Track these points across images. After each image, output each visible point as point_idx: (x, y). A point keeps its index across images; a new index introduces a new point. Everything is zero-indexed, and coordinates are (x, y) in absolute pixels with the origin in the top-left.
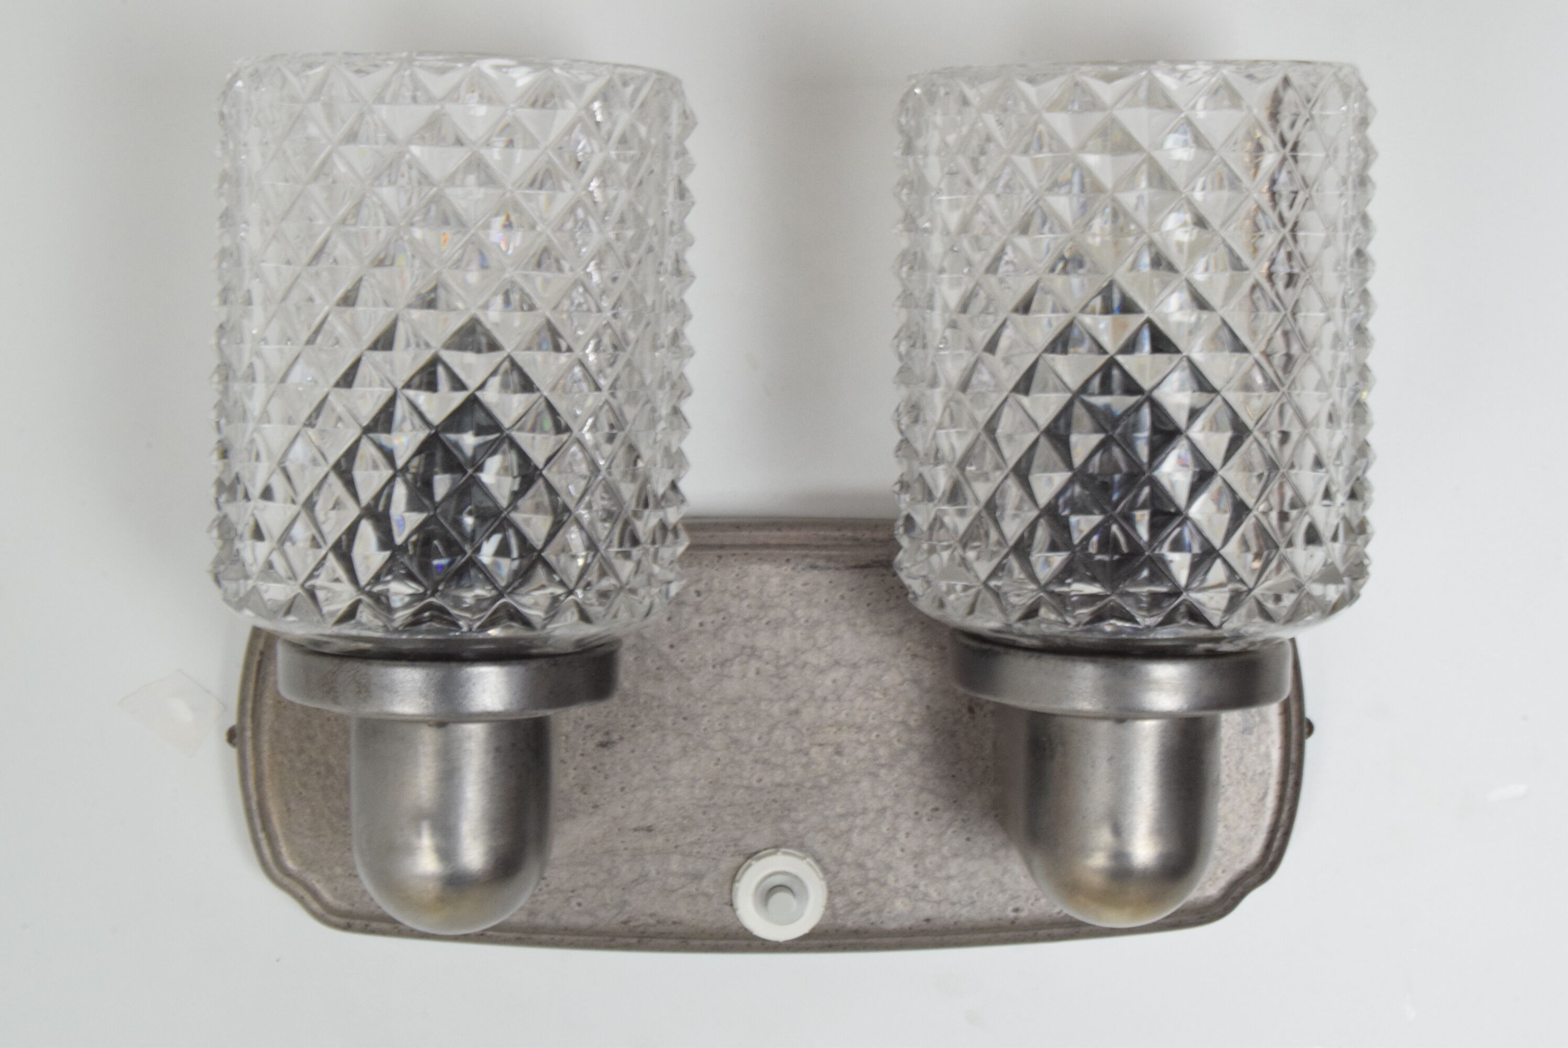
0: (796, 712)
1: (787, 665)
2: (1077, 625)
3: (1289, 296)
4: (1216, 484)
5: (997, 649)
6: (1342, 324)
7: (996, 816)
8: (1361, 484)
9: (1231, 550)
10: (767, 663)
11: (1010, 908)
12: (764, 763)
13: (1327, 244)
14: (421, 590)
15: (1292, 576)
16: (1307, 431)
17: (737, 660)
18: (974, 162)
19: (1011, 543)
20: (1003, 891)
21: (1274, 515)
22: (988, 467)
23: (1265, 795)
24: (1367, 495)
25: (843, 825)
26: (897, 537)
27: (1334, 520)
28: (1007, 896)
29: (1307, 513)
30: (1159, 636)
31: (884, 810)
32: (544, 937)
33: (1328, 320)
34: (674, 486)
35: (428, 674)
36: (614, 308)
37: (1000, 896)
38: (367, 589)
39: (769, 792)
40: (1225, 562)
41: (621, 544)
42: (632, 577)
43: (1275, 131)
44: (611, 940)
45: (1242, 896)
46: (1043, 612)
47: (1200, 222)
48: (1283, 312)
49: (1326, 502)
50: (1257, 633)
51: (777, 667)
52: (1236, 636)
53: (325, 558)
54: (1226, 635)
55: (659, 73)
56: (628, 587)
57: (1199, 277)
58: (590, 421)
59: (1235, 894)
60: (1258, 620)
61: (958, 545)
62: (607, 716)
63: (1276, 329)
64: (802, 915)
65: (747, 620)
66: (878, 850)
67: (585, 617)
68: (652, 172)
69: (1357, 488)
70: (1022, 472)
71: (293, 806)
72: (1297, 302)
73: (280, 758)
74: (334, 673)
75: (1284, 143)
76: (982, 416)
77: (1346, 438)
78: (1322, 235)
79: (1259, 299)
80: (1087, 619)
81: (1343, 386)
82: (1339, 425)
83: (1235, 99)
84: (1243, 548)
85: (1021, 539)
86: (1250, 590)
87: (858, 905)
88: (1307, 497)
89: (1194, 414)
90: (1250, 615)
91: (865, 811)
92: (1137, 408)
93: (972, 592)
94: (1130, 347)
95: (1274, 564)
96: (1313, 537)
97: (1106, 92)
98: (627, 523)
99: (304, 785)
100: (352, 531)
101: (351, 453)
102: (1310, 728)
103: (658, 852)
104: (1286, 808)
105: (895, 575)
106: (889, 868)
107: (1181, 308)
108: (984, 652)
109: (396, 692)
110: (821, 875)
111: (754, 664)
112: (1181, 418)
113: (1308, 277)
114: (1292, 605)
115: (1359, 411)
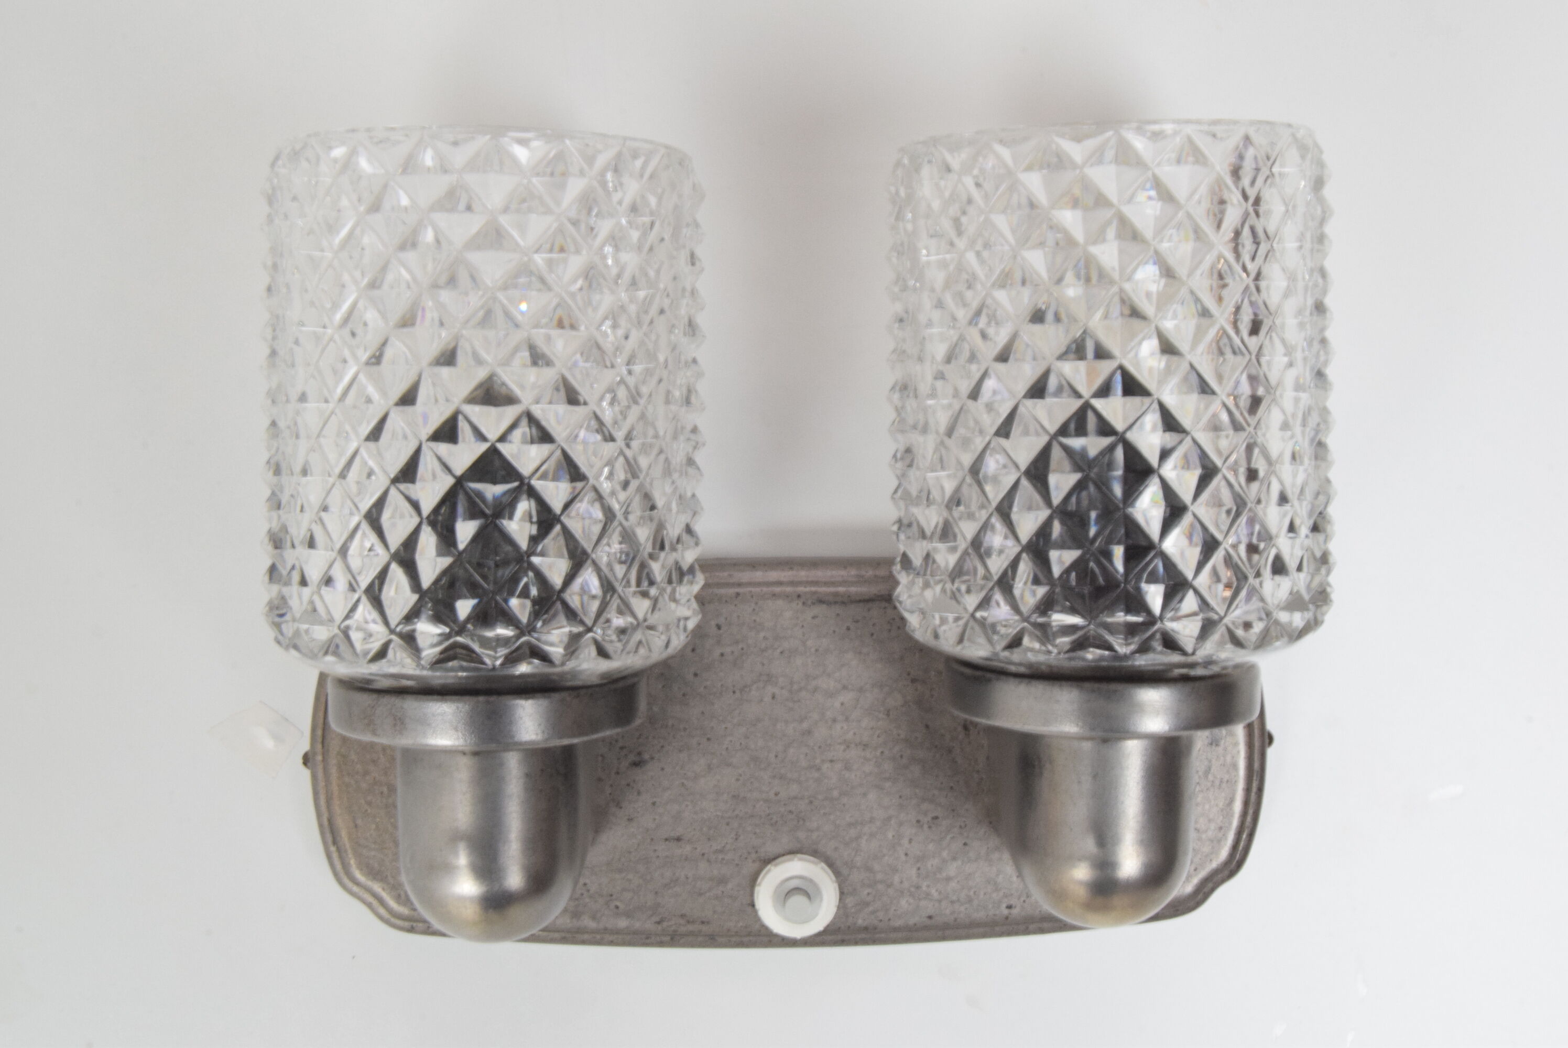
0: (809, 732)
1: (800, 690)
2: (1059, 653)
3: (1253, 342)
4: (1187, 519)
5: (988, 675)
6: (1301, 371)
7: (991, 823)
8: (1324, 518)
9: (1203, 581)
10: (782, 688)
11: (1004, 905)
12: (781, 778)
13: (1287, 294)
14: (447, 630)
15: (1261, 604)
16: (1273, 468)
17: (754, 687)
18: (957, 223)
19: (996, 578)
20: (997, 890)
21: (1242, 549)
22: (974, 507)
23: (1231, 801)
24: (1329, 528)
25: (853, 832)
26: (895, 573)
27: (1299, 553)
28: (1001, 894)
29: (1273, 545)
30: (1137, 663)
31: (889, 818)
32: (586, 937)
33: (1291, 365)
34: (689, 530)
35: (458, 708)
36: (628, 364)
37: (994, 895)
38: (398, 629)
39: (785, 805)
40: (1196, 592)
41: (639, 584)
42: (649, 615)
43: (1237, 188)
44: (647, 938)
45: (1213, 890)
46: (1026, 641)
47: (1168, 273)
48: (1248, 357)
49: (1291, 535)
50: (1227, 660)
51: (791, 691)
52: (1208, 662)
53: (358, 601)
54: (1200, 660)
55: (667, 147)
56: (646, 624)
57: (1168, 325)
58: (606, 470)
59: (1206, 890)
60: (1229, 646)
61: (947, 579)
62: (638, 738)
63: (1242, 372)
64: (817, 915)
65: (763, 651)
66: (884, 855)
67: (602, 653)
68: (662, 240)
69: (1320, 521)
70: (1004, 511)
71: (359, 822)
72: (1261, 348)
73: (347, 779)
74: (373, 707)
75: (1245, 197)
76: (967, 459)
77: (1308, 475)
78: (1284, 284)
79: (1225, 345)
80: (1067, 647)
81: (1304, 424)
82: (1302, 463)
83: (1199, 157)
84: (1215, 579)
85: (1005, 574)
86: (1221, 619)
87: (867, 904)
88: (1273, 530)
89: (1165, 454)
90: (1221, 644)
91: (872, 820)
92: (1111, 449)
93: (961, 623)
94: (1104, 391)
95: (1243, 593)
96: (1279, 568)
97: (1076, 151)
98: (643, 566)
99: (369, 803)
100: (382, 576)
101: (380, 504)
102: (1271, 739)
103: (686, 859)
104: (1251, 811)
105: (895, 608)
106: (895, 870)
107: (1152, 354)
108: (976, 679)
109: (429, 725)
110: (834, 878)
111: (770, 689)
112: (1153, 458)
113: (1270, 323)
114: (1261, 632)
115: (1320, 448)
